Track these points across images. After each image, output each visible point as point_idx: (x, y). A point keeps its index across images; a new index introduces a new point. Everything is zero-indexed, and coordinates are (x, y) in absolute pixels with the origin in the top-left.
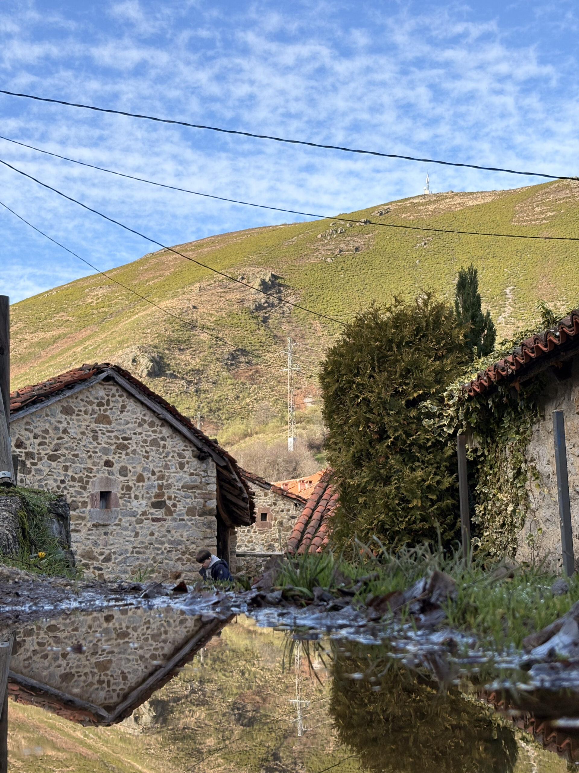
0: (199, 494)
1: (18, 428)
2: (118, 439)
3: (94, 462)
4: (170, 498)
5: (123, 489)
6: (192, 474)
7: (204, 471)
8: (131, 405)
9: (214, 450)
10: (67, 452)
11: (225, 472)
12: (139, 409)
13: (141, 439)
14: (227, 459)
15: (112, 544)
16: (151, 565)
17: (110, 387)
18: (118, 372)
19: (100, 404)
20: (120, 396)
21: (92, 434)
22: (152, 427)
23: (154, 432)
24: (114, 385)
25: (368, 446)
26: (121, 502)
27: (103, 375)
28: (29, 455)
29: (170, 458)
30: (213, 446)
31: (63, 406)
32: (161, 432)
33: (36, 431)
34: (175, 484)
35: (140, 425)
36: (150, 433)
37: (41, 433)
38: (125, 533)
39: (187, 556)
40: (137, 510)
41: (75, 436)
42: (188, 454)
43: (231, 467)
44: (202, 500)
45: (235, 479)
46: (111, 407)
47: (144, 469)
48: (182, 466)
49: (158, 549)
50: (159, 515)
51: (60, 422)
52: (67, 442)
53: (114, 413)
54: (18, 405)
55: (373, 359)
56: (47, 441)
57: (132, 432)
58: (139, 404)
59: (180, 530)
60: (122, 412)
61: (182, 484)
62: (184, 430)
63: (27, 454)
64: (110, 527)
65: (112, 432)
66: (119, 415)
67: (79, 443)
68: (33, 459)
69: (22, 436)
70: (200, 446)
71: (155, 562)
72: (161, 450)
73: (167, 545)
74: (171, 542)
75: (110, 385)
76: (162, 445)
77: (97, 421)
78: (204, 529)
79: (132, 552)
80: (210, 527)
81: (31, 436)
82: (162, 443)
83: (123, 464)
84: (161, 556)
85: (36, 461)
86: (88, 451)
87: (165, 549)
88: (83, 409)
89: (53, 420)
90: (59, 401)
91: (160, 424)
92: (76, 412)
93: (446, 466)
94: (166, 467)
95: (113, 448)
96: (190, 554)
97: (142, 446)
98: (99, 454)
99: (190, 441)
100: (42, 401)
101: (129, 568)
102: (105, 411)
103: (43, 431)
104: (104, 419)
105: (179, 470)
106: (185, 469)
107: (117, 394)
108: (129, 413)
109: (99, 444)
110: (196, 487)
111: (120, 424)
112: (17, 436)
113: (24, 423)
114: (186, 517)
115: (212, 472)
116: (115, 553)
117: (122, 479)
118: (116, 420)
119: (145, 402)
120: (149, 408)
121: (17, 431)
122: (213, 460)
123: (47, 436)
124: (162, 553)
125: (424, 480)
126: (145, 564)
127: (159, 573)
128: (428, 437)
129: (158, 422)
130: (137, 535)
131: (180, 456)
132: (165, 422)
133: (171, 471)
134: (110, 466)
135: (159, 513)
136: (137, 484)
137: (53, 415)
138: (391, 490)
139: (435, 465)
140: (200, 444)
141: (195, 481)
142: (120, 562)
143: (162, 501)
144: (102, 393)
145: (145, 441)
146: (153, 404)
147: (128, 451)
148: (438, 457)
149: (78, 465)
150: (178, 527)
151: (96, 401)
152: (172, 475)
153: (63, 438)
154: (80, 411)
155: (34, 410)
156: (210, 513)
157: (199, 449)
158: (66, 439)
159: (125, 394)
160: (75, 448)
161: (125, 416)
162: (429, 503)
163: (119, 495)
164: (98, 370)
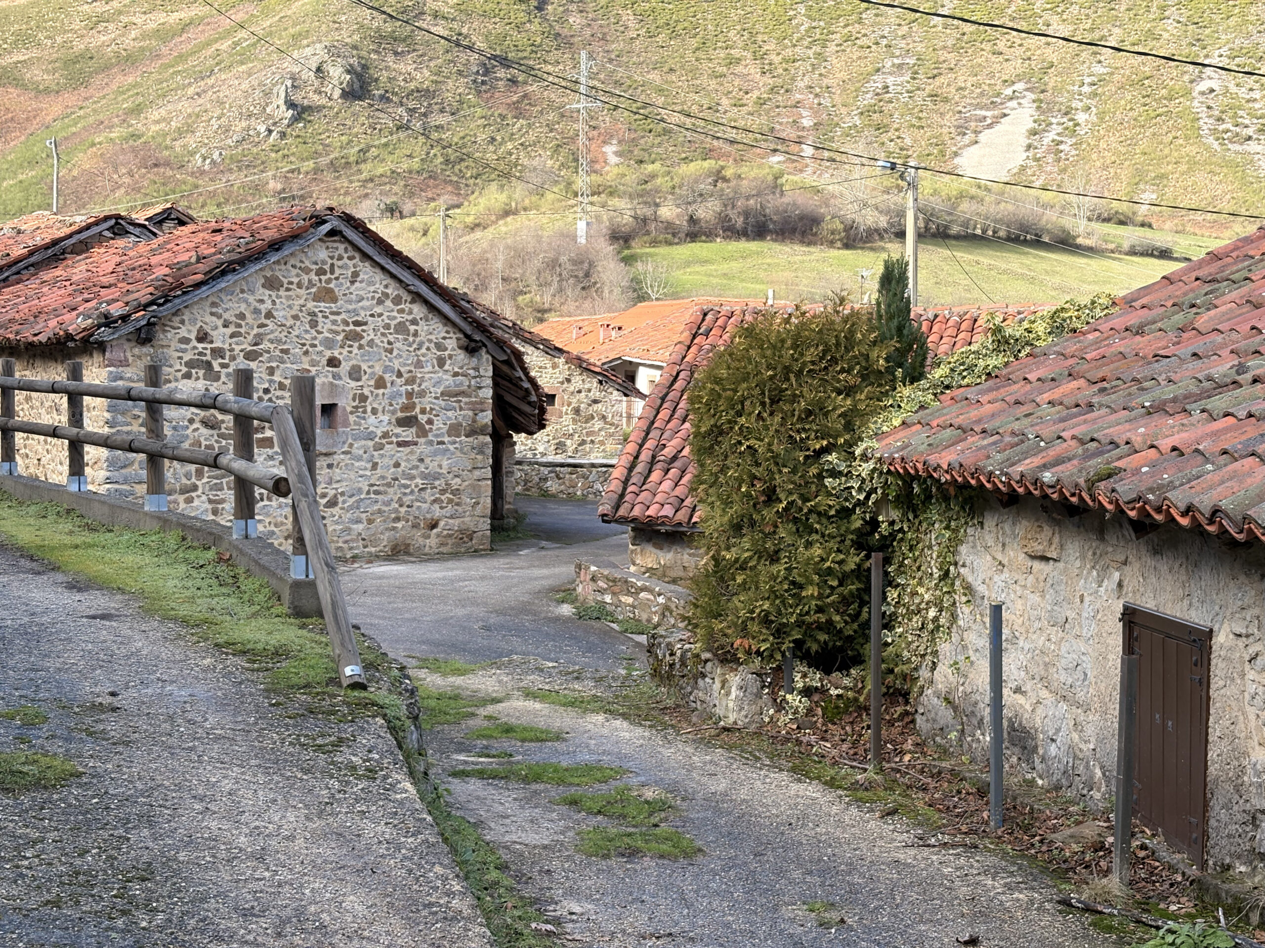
0: (466, 403)
1: (201, 311)
2: (347, 324)
3: (312, 360)
4: (423, 411)
5: (354, 400)
6: (456, 374)
7: (474, 369)
8: (367, 271)
9: (490, 336)
10: (272, 346)
11: (505, 368)
12: (379, 276)
13: (380, 323)
14: (509, 351)
15: (338, 481)
16: (396, 511)
17: (335, 245)
18: (348, 221)
19: (321, 272)
20: (350, 258)
21: (309, 318)
22: (397, 304)
23: (401, 311)
24: (340, 241)
25: (752, 510)
26: (352, 418)
27: (326, 228)
28: (218, 353)
29: (424, 350)
30: (489, 331)
31: (265, 277)
32: (410, 312)
33: (226, 316)
34: (432, 389)
35: (380, 302)
36: (395, 314)
37: (234, 319)
38: (357, 464)
39: (448, 495)
40: (374, 429)
41: (284, 322)
42: (451, 344)
43: (514, 361)
44: (470, 413)
45: (520, 378)
46: (336, 275)
47: (387, 369)
48: (441, 362)
49: (406, 486)
50: (407, 436)
51: (262, 301)
52: (272, 332)
53: (342, 284)
54: (199, 277)
55: (763, 393)
56: (242, 330)
57: (368, 313)
58: (378, 270)
59: (438, 458)
60: (352, 283)
61: (442, 389)
62: (446, 308)
63: (213, 350)
64: (336, 457)
65: (338, 314)
66: (348, 288)
67: (289, 333)
68: (223, 358)
69: (206, 323)
70: (469, 333)
71: (401, 506)
72: (411, 339)
73: (419, 481)
74: (424, 476)
75: (335, 241)
76: (412, 331)
77: (317, 298)
78: (473, 456)
79: (368, 493)
80: (481, 452)
81: (220, 323)
82: (412, 328)
83: (354, 362)
84: (410, 497)
85: (226, 361)
86: (304, 345)
87: (416, 486)
88: (296, 280)
89: (251, 299)
90: (261, 269)
91: (409, 299)
92: (285, 286)
93: (852, 540)
94: (419, 364)
95: (340, 338)
96: (452, 493)
97: (383, 334)
98: (320, 348)
99: (454, 325)
100: (234, 270)
101: (364, 515)
102: (329, 281)
103: (236, 316)
104: (327, 295)
105: (437, 368)
106: (446, 367)
107: (346, 256)
108: (363, 285)
109: (319, 332)
110: (463, 393)
111: (350, 302)
112: (199, 324)
113: (208, 303)
114: (446, 439)
115: (486, 370)
116: (343, 494)
117: (353, 384)
118: (345, 295)
119: (387, 266)
120: (393, 276)
121: (199, 318)
122: (488, 352)
123: (243, 323)
124: (412, 492)
125: (823, 560)
126: (386, 509)
127: (407, 521)
128: (831, 503)
129: (406, 296)
130: (375, 466)
131: (439, 347)
132: (417, 297)
133: (426, 370)
134: (335, 366)
135: (408, 434)
136: (376, 391)
137: (252, 292)
138: (779, 571)
139: (839, 539)
140: (468, 329)
141: (461, 384)
142: (351, 507)
143: (411, 417)
144: (323, 254)
145: (387, 326)
146: (399, 270)
147: (363, 342)
148: (843, 528)
149: (289, 365)
150: (435, 454)
151: (314, 267)
152: (427, 376)
153: (267, 325)
154: (291, 283)
155: (223, 285)
156: (482, 431)
157: (467, 336)
158: (271, 326)
159: (357, 255)
160: (284, 339)
161: (357, 289)
162: (828, 591)
163: (349, 409)
164: (318, 220)
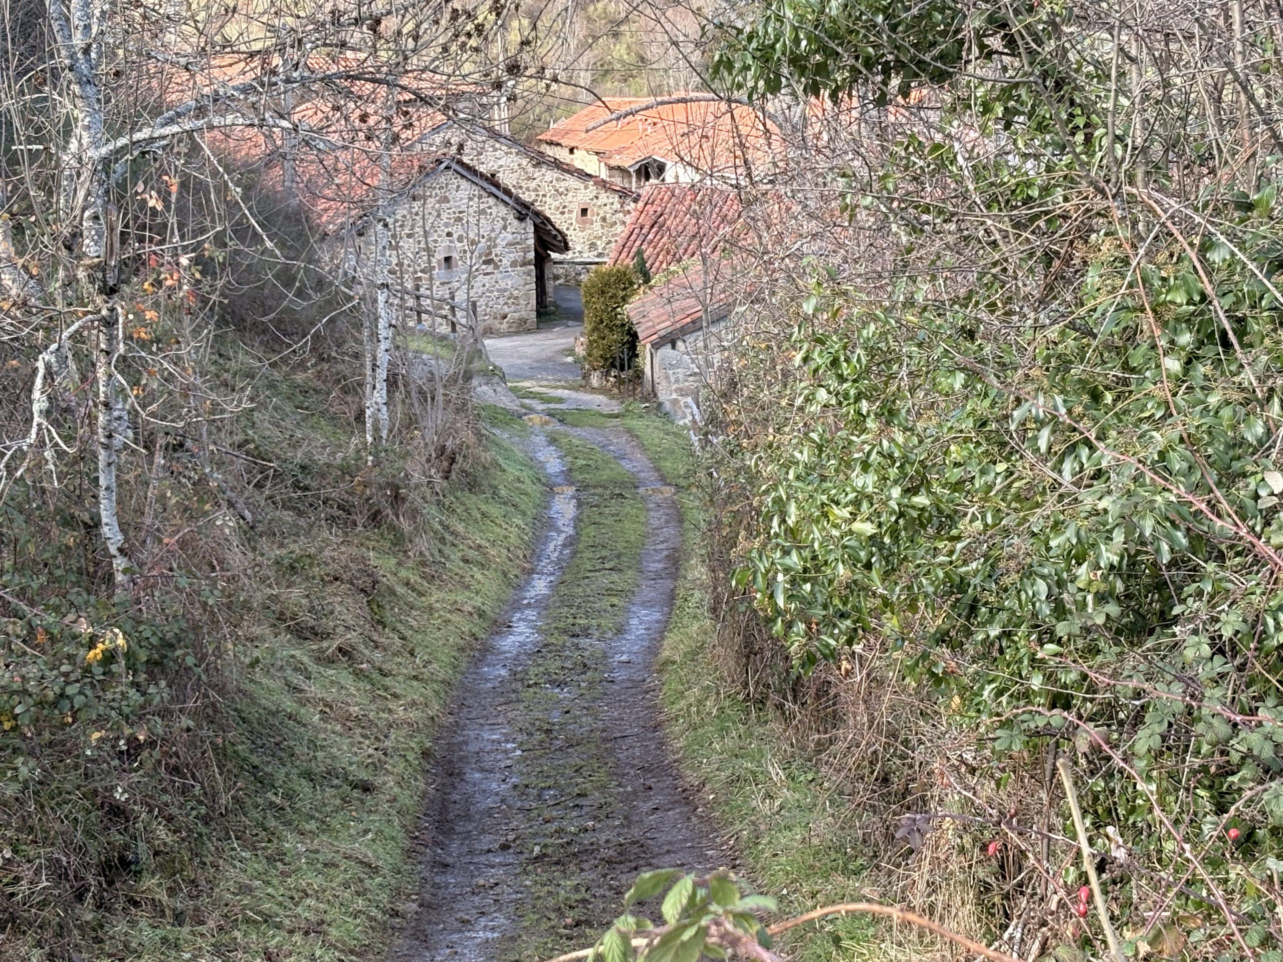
0: (520, 249)
2: (455, 213)
3: (439, 235)
4: (496, 255)
5: (460, 253)
6: (513, 233)
7: (523, 229)
8: (464, 184)
9: (531, 210)
10: (419, 230)
11: (541, 226)
12: (470, 186)
13: (472, 211)
14: (542, 217)
16: (485, 310)
17: (448, 173)
21: (437, 213)
22: (480, 199)
23: (483, 203)
24: (451, 171)
26: (460, 263)
27: (443, 166)
28: (394, 236)
29: (495, 222)
30: (531, 208)
31: (414, 195)
32: (487, 203)
33: (397, 217)
34: (501, 243)
35: (471, 199)
36: (479, 204)
37: (401, 218)
38: (463, 287)
39: (512, 300)
40: (471, 268)
42: (511, 218)
43: (546, 222)
44: (522, 254)
45: (549, 228)
46: (449, 188)
47: (476, 235)
48: (505, 227)
49: (489, 297)
50: (489, 270)
51: (413, 207)
52: (419, 222)
53: (452, 193)
55: (599, 291)
56: (405, 223)
57: (466, 206)
58: (469, 183)
59: (506, 280)
60: (457, 191)
61: (506, 242)
62: (506, 199)
63: (392, 235)
64: (452, 284)
65: (451, 208)
66: (455, 194)
70: (520, 210)
71: (487, 307)
72: (489, 217)
73: (496, 293)
74: (498, 291)
75: (448, 171)
76: (489, 213)
77: (440, 202)
78: (525, 277)
80: (529, 275)
82: (489, 211)
83: (460, 233)
84: (492, 303)
85: (398, 240)
86: (434, 227)
87: (495, 296)
88: (429, 194)
89: (408, 207)
91: (486, 196)
92: (424, 198)
94: (493, 230)
95: (452, 221)
96: (514, 299)
97: (474, 217)
98: (442, 228)
99: (511, 206)
102: (445, 192)
104: (445, 200)
105: (503, 231)
106: (508, 230)
107: (453, 178)
108: (463, 191)
109: (442, 220)
110: (518, 243)
111: (456, 201)
114: (510, 269)
115: (530, 229)
117: (460, 245)
118: (453, 198)
119: (474, 180)
120: (476, 184)
122: (530, 219)
123: (405, 220)
124: (493, 300)
126: (480, 309)
127: (491, 316)
129: (484, 195)
130: (472, 287)
131: (504, 219)
132: (491, 194)
133: (497, 233)
134: (451, 236)
135: (490, 268)
136: (471, 247)
140: (519, 208)
141: (517, 238)
143: (490, 259)
144: (442, 179)
145: (476, 212)
146: (481, 181)
147: (464, 222)
149: (428, 239)
150: (504, 278)
151: (438, 186)
152: (498, 236)
154: (427, 196)
156: (529, 263)
157: (518, 212)
158: (418, 220)
159: (459, 177)
160: (425, 225)
161: (459, 194)
163: (458, 258)
164: (439, 162)
